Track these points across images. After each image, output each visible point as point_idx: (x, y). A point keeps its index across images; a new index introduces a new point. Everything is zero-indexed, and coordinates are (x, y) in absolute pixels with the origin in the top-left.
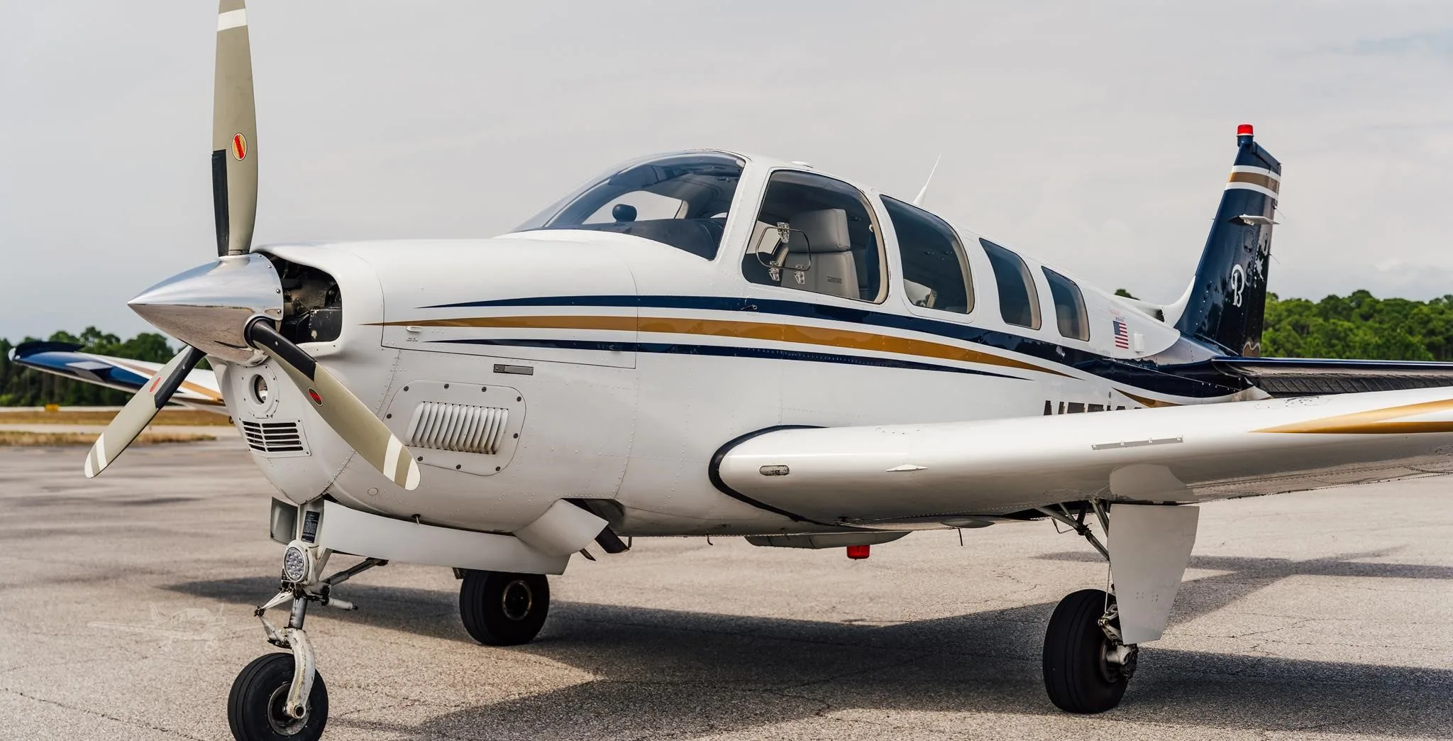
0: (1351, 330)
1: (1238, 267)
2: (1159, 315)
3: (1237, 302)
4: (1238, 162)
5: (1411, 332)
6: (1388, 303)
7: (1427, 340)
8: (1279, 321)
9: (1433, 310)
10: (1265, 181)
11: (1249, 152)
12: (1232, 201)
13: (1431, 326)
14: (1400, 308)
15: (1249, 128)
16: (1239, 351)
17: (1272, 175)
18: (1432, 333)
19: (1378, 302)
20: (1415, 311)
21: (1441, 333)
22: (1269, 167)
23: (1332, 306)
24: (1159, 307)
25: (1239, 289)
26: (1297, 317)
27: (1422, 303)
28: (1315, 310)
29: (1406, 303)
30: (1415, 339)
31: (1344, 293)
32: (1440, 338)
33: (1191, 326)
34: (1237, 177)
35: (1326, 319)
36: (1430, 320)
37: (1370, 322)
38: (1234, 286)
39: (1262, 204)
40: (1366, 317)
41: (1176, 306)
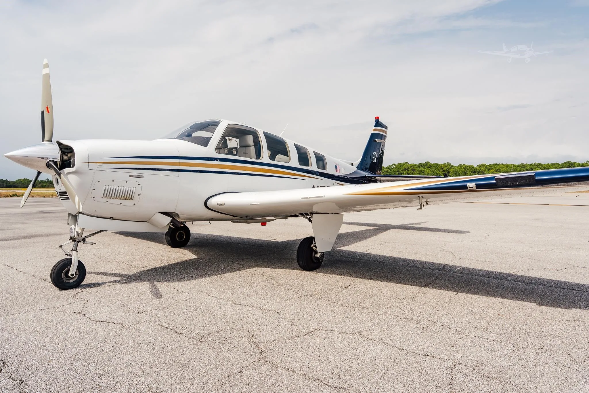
0: (425, 170)
1: (375, 152)
2: (352, 164)
3: (375, 161)
4: (375, 126)
5: (439, 170)
6: (434, 164)
7: (443, 172)
8: (409, 169)
9: (444, 166)
10: (383, 131)
11: (378, 123)
12: (373, 136)
13: (444, 169)
14: (436, 166)
15: (378, 118)
16: (375, 173)
17: (385, 129)
18: (444, 171)
19: (431, 164)
20: (440, 166)
21: (446, 171)
22: (384, 127)
23: (421, 165)
24: (352, 162)
25: (375, 158)
26: (413, 168)
27: (442, 164)
28: (417, 166)
29: (438, 164)
30: (440, 172)
31: (424, 162)
32: (446, 172)
33: (361, 167)
34: (375, 130)
35: (419, 168)
36: (443, 168)
37: (430, 169)
38: (374, 157)
39: (382, 137)
40: (429, 167)
41: (357, 162)
